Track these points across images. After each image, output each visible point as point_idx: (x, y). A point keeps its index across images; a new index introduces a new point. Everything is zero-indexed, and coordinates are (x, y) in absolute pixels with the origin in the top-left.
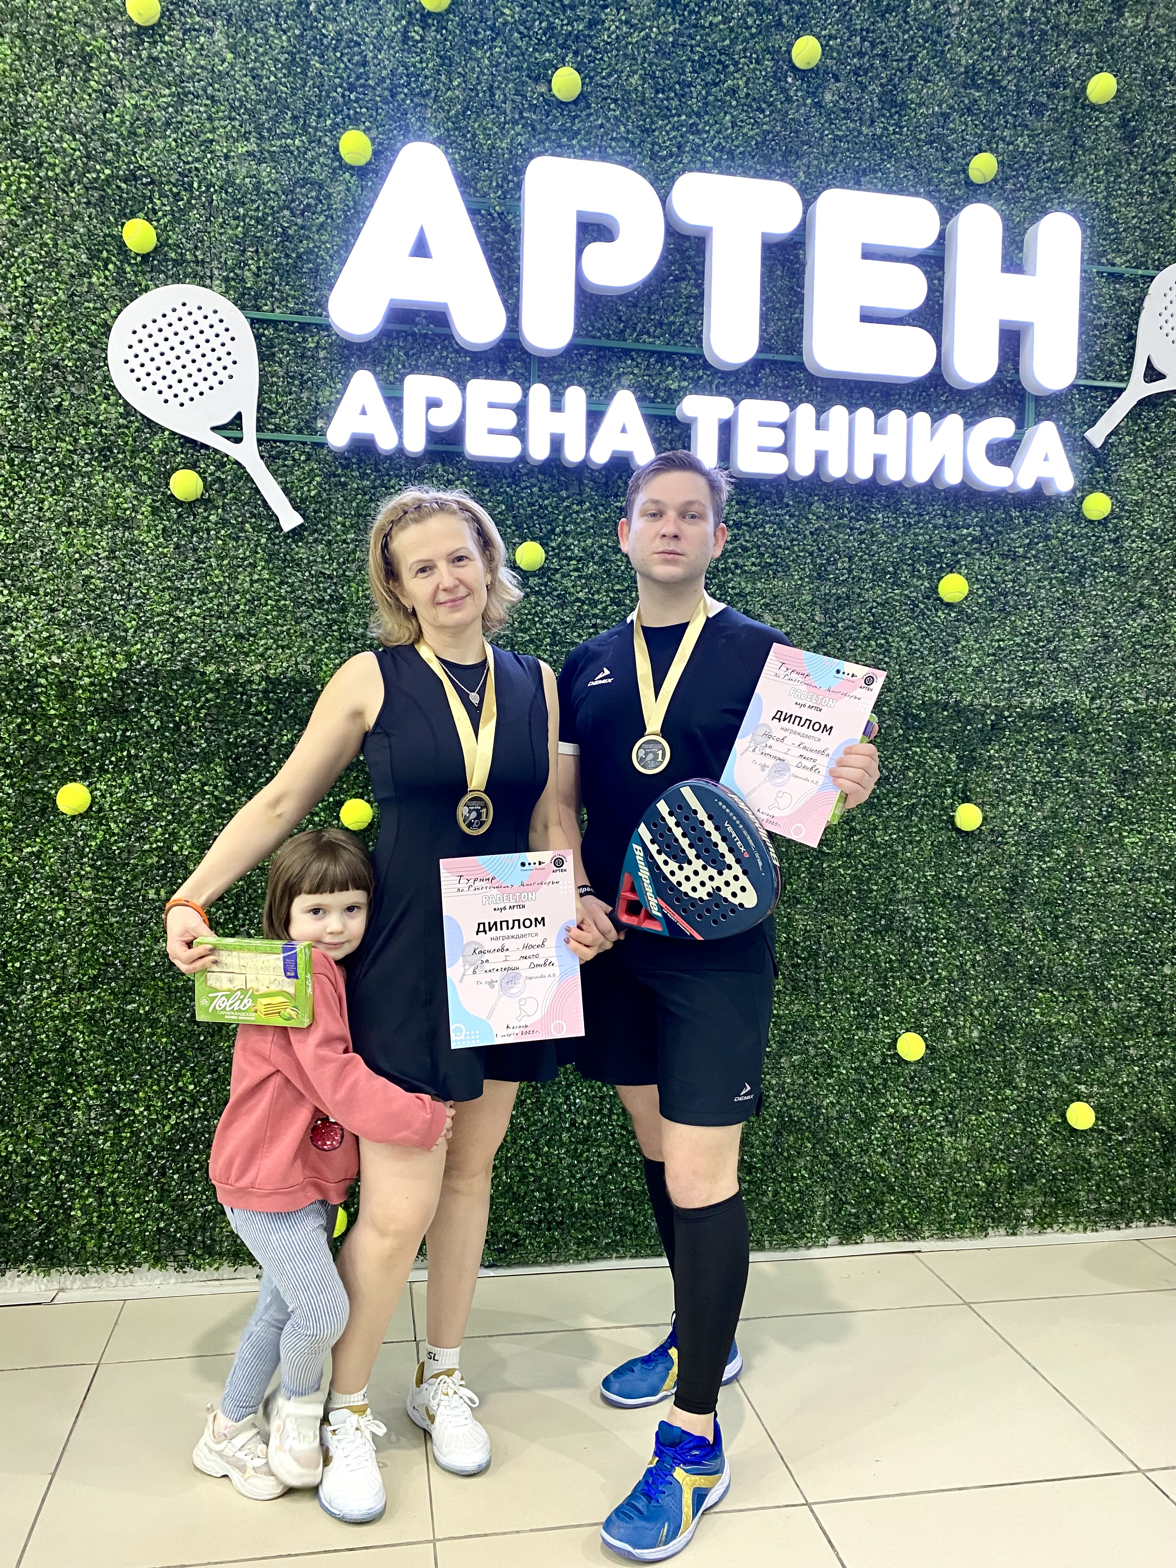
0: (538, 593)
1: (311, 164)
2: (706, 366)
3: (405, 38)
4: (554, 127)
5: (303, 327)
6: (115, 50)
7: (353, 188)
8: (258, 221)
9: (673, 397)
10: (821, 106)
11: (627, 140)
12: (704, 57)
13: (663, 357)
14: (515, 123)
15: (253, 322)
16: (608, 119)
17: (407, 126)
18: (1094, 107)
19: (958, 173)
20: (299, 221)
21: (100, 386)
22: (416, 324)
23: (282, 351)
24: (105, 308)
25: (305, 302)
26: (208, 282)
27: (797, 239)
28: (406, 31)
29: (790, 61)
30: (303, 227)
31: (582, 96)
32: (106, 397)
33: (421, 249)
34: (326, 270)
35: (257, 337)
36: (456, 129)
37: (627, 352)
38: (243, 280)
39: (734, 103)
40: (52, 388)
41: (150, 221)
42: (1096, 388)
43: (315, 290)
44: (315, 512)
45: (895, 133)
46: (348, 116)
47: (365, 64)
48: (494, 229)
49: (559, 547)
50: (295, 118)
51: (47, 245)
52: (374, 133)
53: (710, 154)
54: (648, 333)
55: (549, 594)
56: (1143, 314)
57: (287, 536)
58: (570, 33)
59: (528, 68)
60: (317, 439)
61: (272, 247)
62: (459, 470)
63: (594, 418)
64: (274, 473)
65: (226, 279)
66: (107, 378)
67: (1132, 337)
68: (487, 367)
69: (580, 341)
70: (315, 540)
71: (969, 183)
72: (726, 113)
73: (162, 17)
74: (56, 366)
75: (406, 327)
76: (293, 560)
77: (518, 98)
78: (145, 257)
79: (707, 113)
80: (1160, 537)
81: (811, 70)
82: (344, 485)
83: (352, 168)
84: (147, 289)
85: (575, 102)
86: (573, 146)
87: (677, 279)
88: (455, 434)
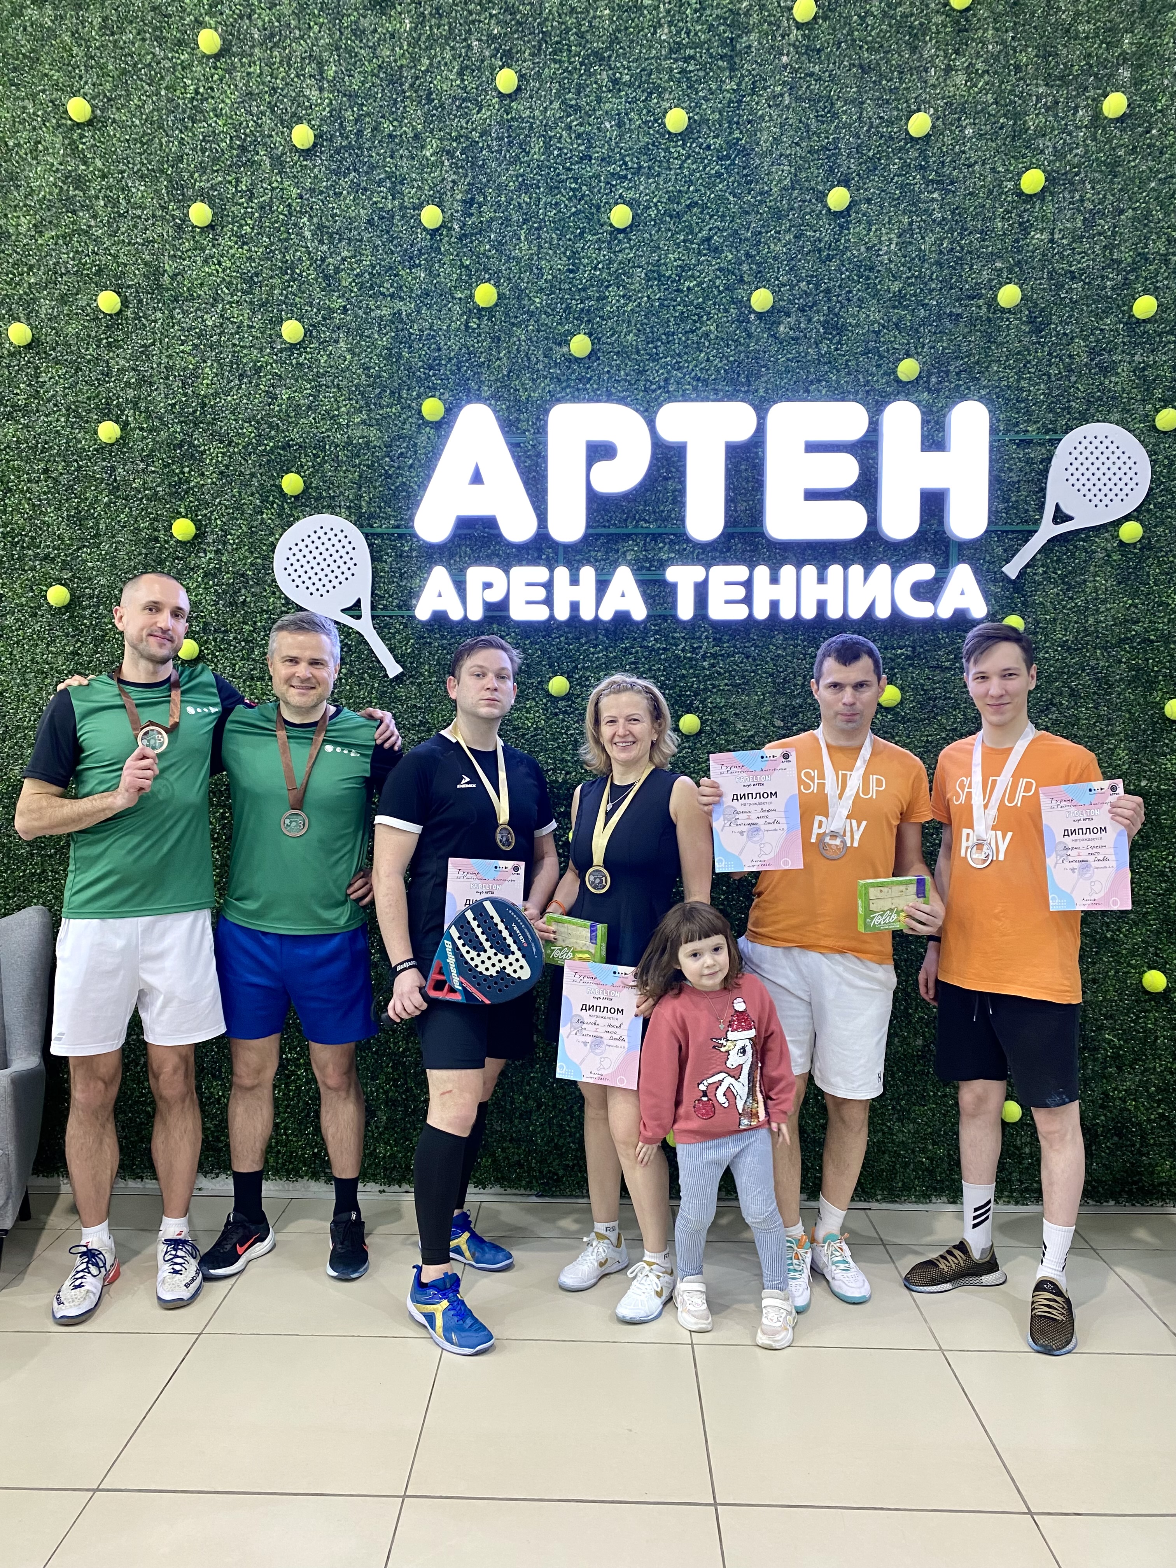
0: (565, 712)
1: (404, 423)
2: (688, 540)
3: (467, 327)
4: (573, 377)
5: (401, 536)
6: (276, 362)
7: (432, 437)
8: (368, 466)
9: (663, 565)
10: (776, 338)
11: (626, 380)
12: (683, 313)
13: (655, 537)
14: (545, 377)
15: (367, 536)
16: (611, 367)
17: (469, 390)
18: (1003, 311)
19: (889, 375)
20: (396, 465)
21: (269, 586)
22: (476, 530)
23: (387, 554)
24: (272, 534)
25: (402, 519)
26: (338, 510)
27: (756, 440)
28: (467, 322)
29: (750, 307)
30: (399, 468)
31: (593, 352)
32: (274, 593)
33: (477, 478)
34: (416, 496)
35: (370, 545)
36: (502, 387)
37: (629, 536)
38: (360, 507)
39: (707, 344)
40: (240, 589)
41: (298, 473)
42: (1013, 532)
43: (409, 508)
44: (411, 663)
45: (836, 349)
46: (429, 387)
47: (439, 350)
48: (529, 457)
49: (581, 677)
50: (392, 393)
51: (234, 496)
52: (446, 396)
53: (689, 384)
54: (644, 520)
55: (572, 713)
56: (1051, 470)
57: (392, 680)
58: (582, 310)
59: (554, 337)
60: (409, 613)
61: (378, 484)
62: (509, 628)
63: (602, 586)
64: (383, 639)
65: (349, 508)
66: (274, 580)
67: (1043, 490)
68: (528, 554)
69: (591, 531)
70: (411, 683)
71: (898, 381)
72: (701, 351)
73: (305, 335)
74: (243, 575)
75: (469, 531)
76: (396, 697)
77: (546, 360)
78: (296, 497)
79: (686, 353)
80: (1069, 648)
81: (768, 312)
82: (430, 643)
83: (432, 422)
84: (298, 519)
85: (589, 357)
86: (587, 389)
87: (666, 479)
88: (504, 605)
